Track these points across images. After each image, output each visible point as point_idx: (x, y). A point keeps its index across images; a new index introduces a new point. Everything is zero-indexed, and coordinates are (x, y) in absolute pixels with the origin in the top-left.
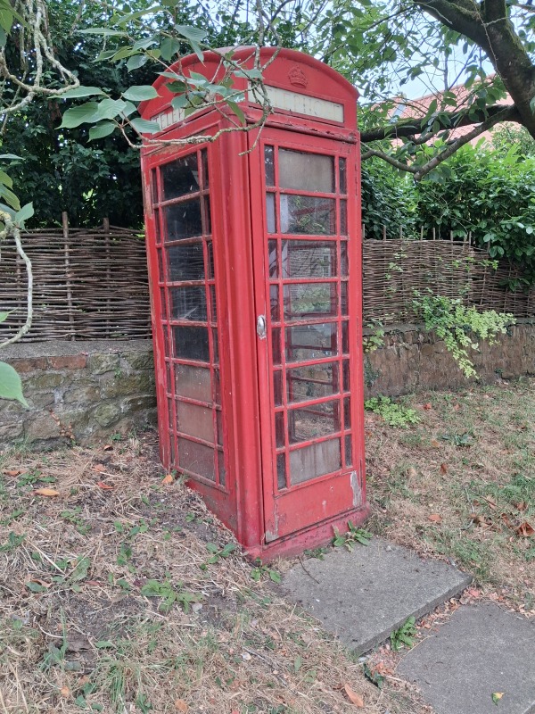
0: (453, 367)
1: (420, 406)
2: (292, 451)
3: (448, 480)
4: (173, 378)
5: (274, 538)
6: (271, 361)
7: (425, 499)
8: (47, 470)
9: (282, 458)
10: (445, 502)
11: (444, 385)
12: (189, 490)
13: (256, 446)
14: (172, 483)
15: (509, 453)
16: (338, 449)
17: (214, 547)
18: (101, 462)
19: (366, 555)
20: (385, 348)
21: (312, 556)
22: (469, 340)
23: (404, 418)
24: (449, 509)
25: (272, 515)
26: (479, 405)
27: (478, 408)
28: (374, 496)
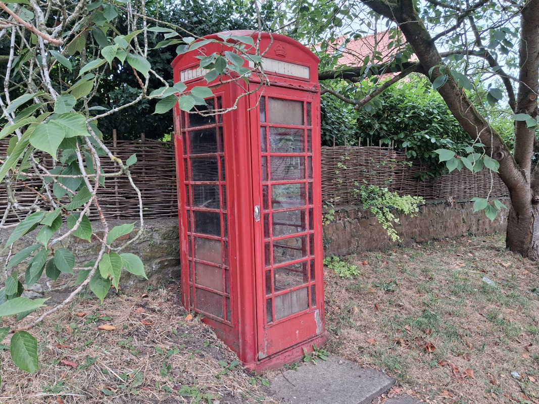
0: (382, 235)
1: (360, 263)
2: (276, 296)
3: (379, 315)
4: (193, 247)
5: (264, 356)
6: (263, 236)
7: (364, 328)
8: (104, 312)
9: (270, 302)
10: (377, 330)
11: (376, 248)
12: (204, 325)
13: (253, 293)
14: (192, 320)
15: (420, 296)
16: (306, 295)
17: (224, 363)
18: (141, 306)
19: (326, 367)
20: (336, 222)
21: (290, 369)
22: (393, 216)
23: (349, 272)
24: (380, 335)
25: (263, 341)
26: (400, 262)
27: (399, 265)
28: (330, 327)
